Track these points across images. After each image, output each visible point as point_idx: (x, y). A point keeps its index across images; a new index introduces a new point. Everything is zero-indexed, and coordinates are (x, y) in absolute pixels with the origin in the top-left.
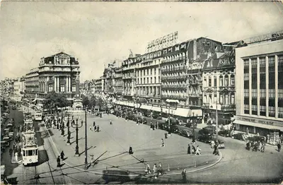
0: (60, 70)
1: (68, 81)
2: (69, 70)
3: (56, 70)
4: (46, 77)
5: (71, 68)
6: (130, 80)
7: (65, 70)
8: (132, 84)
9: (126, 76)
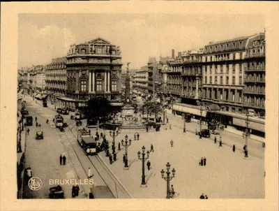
0: (96, 61)
1: (106, 76)
2: (108, 62)
3: (91, 61)
4: (78, 71)
5: (111, 59)
6: (193, 78)
7: (104, 61)
8: (197, 84)
9: (188, 72)
